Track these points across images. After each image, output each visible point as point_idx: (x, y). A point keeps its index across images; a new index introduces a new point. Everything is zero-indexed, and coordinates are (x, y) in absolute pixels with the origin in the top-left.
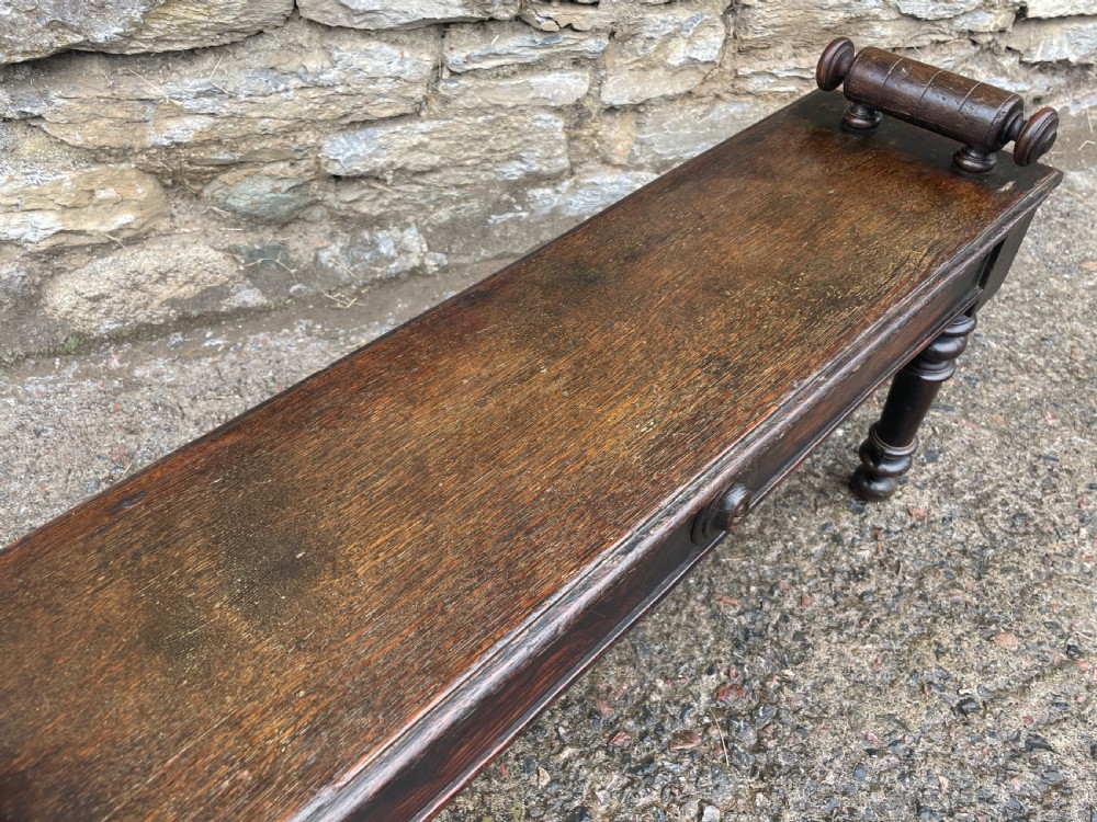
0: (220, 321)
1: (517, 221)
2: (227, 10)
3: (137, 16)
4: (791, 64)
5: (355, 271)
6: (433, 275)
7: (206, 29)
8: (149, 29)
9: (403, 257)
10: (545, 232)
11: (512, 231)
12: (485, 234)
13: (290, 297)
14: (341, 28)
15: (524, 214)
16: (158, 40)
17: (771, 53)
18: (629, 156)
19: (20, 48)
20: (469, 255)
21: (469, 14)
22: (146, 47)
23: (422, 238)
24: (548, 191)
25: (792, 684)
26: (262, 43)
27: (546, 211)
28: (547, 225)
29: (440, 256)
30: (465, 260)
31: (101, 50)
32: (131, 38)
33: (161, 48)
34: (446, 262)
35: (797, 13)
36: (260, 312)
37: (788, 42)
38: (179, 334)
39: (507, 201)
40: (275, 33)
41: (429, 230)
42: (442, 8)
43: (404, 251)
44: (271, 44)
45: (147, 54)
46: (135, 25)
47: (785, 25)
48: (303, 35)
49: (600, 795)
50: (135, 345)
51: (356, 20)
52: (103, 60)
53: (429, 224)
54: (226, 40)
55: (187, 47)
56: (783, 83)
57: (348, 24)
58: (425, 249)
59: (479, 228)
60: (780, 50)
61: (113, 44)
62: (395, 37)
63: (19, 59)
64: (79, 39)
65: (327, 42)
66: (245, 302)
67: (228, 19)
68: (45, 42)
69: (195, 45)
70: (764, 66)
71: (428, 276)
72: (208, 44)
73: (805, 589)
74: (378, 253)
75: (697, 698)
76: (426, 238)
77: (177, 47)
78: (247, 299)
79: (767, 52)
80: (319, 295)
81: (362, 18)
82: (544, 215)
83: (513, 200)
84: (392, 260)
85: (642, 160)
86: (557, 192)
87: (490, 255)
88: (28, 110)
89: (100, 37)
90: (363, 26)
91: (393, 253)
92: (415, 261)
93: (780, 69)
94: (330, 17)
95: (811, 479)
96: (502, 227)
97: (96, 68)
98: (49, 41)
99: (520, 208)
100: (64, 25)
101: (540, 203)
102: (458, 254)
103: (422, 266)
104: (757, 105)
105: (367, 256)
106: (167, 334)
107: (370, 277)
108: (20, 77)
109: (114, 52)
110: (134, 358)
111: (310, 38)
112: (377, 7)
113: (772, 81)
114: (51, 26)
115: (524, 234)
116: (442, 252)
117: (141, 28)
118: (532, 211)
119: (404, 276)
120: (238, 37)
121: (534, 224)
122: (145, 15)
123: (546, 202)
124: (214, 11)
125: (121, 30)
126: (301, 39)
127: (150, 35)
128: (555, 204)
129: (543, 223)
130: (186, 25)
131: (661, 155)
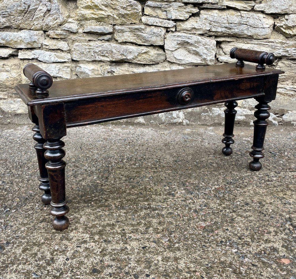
0: (134, 125)
1: (209, 116)
2: (153, 56)
3: (136, 55)
4: (292, 86)
5: (166, 120)
6: (185, 125)
7: (148, 60)
8: (138, 58)
9: (178, 119)
10: (216, 120)
11: (207, 118)
12: (200, 118)
13: (150, 123)
14: (174, 63)
15: (211, 114)
16: (139, 61)
17: (285, 83)
18: (242, 104)
19: (115, 58)
20: (195, 122)
21: (202, 62)
22: (136, 62)
23: (184, 115)
24: (218, 109)
25: (238, 190)
26: (158, 66)
27: (217, 114)
28: (217, 118)
29: (187, 121)
30: (194, 123)
31: (128, 61)
32: (134, 59)
33: (139, 62)
34: (188, 123)
35: (292, 73)
36: (143, 124)
37: (290, 81)
38: (125, 125)
39: (207, 110)
40: (161, 64)
41: (186, 113)
42: (196, 61)
43: (179, 117)
44: (160, 66)
45: (136, 63)
46: (135, 56)
47: (288, 76)
48: (166, 64)
49: (179, 193)
50: (115, 126)
51: (177, 61)
52: (128, 64)
53: (186, 112)
54: (151, 63)
55: (144, 63)
56: (289, 91)
57: (175, 62)
58: (184, 118)
59: (198, 116)
60: (288, 82)
61: (130, 60)
62: (185, 66)
63: (114, 60)
64: (125, 58)
65: (171, 66)
66: (140, 121)
67: (152, 58)
68: (119, 57)
69: (145, 63)
70: (283, 86)
71: (183, 125)
72: (148, 63)
73: (252, 180)
74: (172, 116)
75: (212, 188)
76: (185, 115)
77: (142, 63)
78: (141, 120)
79: (283, 82)
80: (157, 124)
81: (178, 61)
82: (216, 115)
83: (208, 110)
84: (175, 119)
85: (245, 106)
86: (220, 110)
87: (200, 124)
88: (112, 70)
89: (129, 58)
90: (178, 63)
91: (176, 117)
92: (181, 121)
93: (288, 87)
94: (172, 60)
95: (267, 167)
96: (204, 116)
97: (126, 65)
98: (120, 57)
99: (210, 112)
100: (123, 55)
101: (215, 112)
102: (192, 121)
103: (182, 122)
104: (281, 96)
105: (170, 116)
106: (122, 125)
107: (169, 122)
108: (113, 65)
109: (130, 61)
110: (114, 128)
111: (168, 65)
112: (182, 59)
113: (285, 90)
114: (121, 55)
115: (210, 120)
116: (188, 120)
117: (136, 57)
118: (213, 113)
119: (177, 124)
120: (154, 63)
121: (213, 117)
122: (138, 55)
123: (217, 112)
124: (150, 57)
125: (133, 57)
126: (166, 65)
127: (138, 59)
128: (219, 113)
129: (216, 117)
130: (144, 58)
131: (251, 106)
